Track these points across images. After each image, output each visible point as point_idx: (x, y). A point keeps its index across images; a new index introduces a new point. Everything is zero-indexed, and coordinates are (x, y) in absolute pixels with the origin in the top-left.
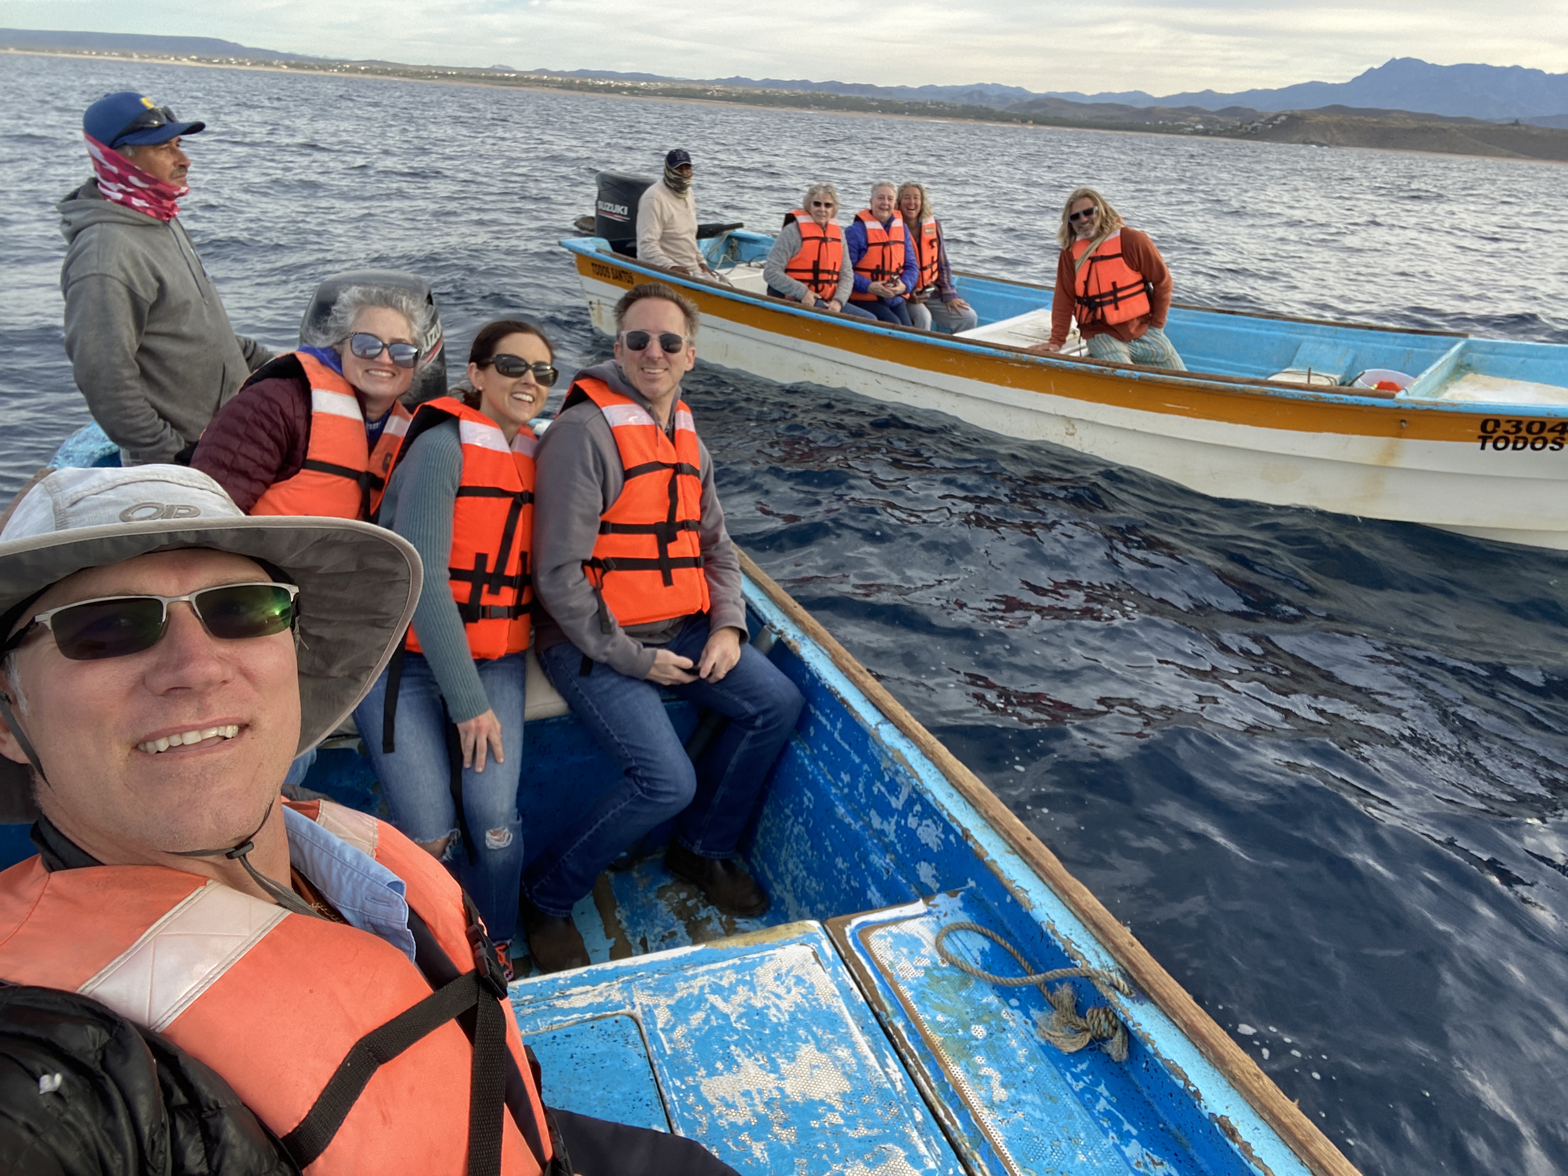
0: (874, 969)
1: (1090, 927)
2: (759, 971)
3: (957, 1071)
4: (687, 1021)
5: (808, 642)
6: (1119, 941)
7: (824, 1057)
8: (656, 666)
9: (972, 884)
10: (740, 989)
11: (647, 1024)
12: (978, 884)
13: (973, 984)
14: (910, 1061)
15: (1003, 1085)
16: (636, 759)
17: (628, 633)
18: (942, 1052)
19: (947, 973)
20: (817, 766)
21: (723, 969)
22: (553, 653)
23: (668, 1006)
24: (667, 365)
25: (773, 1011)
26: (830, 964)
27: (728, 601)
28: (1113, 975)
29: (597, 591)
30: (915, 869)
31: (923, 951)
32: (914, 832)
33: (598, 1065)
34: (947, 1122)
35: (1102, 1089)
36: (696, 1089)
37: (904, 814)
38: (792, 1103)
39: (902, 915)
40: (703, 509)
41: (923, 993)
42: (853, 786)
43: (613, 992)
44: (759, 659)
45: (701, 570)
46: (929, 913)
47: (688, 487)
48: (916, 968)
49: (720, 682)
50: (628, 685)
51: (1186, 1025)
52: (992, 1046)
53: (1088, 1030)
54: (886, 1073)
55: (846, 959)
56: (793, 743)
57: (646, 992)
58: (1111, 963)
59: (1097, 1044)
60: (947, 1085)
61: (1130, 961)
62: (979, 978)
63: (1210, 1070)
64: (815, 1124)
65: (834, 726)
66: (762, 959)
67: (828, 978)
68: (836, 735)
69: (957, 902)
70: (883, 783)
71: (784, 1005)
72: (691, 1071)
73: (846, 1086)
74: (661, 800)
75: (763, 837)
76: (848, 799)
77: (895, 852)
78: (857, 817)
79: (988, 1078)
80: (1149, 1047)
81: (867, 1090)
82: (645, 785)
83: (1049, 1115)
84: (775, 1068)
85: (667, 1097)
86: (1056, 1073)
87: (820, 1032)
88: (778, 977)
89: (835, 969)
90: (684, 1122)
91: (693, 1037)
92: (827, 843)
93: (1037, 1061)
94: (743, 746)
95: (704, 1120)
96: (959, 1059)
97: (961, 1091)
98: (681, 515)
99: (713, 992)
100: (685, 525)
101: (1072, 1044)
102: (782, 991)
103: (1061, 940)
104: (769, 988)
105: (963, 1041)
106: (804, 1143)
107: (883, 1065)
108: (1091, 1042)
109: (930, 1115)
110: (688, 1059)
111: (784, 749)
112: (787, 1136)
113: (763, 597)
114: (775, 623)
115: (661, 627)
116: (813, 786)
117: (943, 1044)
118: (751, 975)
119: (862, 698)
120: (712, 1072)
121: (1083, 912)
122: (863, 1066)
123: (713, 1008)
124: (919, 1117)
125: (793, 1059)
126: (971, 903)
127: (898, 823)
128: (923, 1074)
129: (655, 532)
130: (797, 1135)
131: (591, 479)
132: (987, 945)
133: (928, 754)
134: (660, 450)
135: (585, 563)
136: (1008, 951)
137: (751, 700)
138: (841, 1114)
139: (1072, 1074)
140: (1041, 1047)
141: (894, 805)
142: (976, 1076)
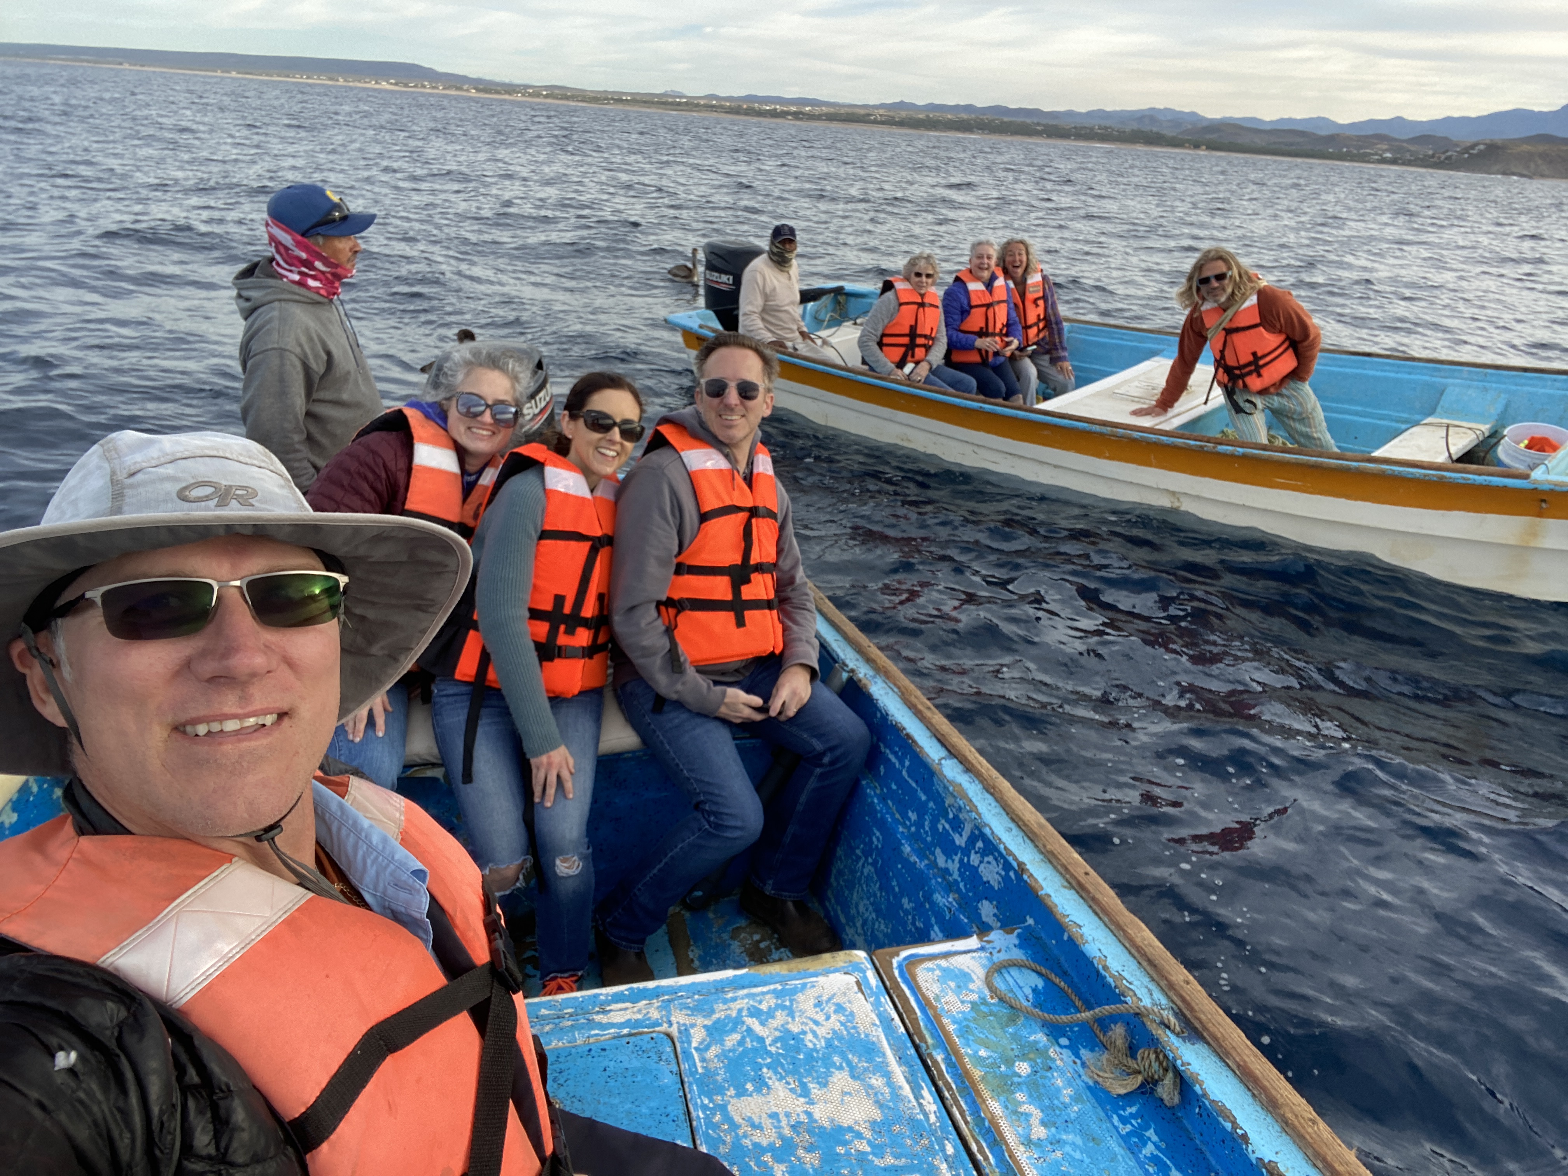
0: (918, 1001)
1: (1145, 964)
2: (800, 997)
3: (995, 1107)
4: (721, 1042)
5: (879, 680)
6: (1173, 979)
7: (856, 1085)
8: (726, 704)
9: (1030, 921)
10: (778, 1013)
11: (682, 1042)
12: (1036, 922)
13: (1021, 1020)
14: (947, 1094)
15: (1043, 1123)
16: (704, 793)
17: (698, 671)
18: (982, 1086)
19: (994, 1009)
20: (886, 805)
21: (763, 993)
22: (628, 688)
23: (705, 1026)
24: (743, 412)
25: (810, 1036)
26: (873, 994)
27: (800, 640)
28: (1165, 1013)
29: (670, 631)
30: (977, 908)
31: (971, 986)
32: (976, 869)
33: (630, 1079)
34: (979, 1157)
35: (1151, 1133)
36: (723, 1108)
37: (966, 851)
38: (820, 1127)
39: (954, 949)
40: (779, 552)
41: (967, 1026)
42: (919, 824)
43: (652, 1010)
44: (829, 696)
45: (775, 612)
46: (982, 949)
47: (765, 531)
48: (963, 1002)
49: (791, 720)
50: (698, 720)
51: (1239, 1066)
52: (1035, 1084)
53: (1139, 1072)
54: (920, 1105)
55: (890, 990)
56: (864, 783)
57: (684, 1012)
58: (1164, 1001)
59: (1148, 1088)
60: (983, 1119)
61: (1183, 1000)
62: (1028, 1015)
63: (1262, 1114)
64: (840, 1150)
65: (902, 763)
66: (804, 986)
67: (869, 1007)
68: (904, 773)
69: (1013, 939)
70: (947, 820)
71: (822, 1031)
72: (721, 1091)
73: (877, 1114)
74: (728, 834)
75: (837, 880)
76: (915, 838)
77: (958, 891)
78: (922, 856)
79: (1028, 1116)
80: (1197, 1088)
81: (898, 1119)
82: (712, 819)
83: (1089, 1156)
84: (805, 1092)
85: (694, 1114)
86: (1102, 1114)
87: (856, 1060)
88: (818, 1004)
89: (878, 1000)
90: (708, 1139)
91: (726, 1057)
92: (894, 883)
93: (1083, 1102)
94: (812, 783)
95: (728, 1139)
96: (999, 1095)
97: (997, 1127)
98: (755, 558)
99: (751, 1015)
100: (759, 568)
101: (1125, 1086)
102: (820, 1018)
103: (1112, 976)
104: (808, 1014)
105: (1003, 1076)
106: (827, 1168)
107: (918, 1097)
108: (1142, 1085)
109: (961, 1148)
110: (719, 1078)
111: (854, 789)
112: (811, 1160)
113: (839, 638)
114: (848, 662)
115: (733, 667)
116: (882, 825)
117: (983, 1078)
118: (791, 1001)
119: (928, 733)
120: (741, 1093)
121: (1138, 948)
122: (896, 1095)
123: (749, 1030)
124: (950, 1150)
125: (826, 1085)
126: (1028, 941)
127: (961, 861)
128: (959, 1107)
129: (729, 574)
130: (821, 1159)
131: (667, 522)
132: (1040, 983)
133: (990, 789)
134: (736, 493)
135: (659, 604)
136: (1062, 990)
137: (820, 736)
138: (869, 1143)
139: (1119, 1116)
140: (1089, 1088)
141: (957, 843)
142: (1015, 1112)
